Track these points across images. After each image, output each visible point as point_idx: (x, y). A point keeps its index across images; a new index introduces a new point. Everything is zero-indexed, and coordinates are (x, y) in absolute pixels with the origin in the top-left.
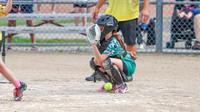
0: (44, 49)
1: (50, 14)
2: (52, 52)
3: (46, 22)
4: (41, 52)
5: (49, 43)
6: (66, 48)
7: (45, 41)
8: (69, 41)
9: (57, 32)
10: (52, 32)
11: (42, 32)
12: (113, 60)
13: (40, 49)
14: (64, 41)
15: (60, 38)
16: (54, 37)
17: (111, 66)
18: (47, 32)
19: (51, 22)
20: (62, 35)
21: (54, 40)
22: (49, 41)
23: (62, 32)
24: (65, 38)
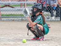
0: (5, 19)
1: (8, 2)
2: (9, 21)
3: (6, 6)
4: (4, 21)
5: (8, 16)
6: (16, 19)
7: (5, 15)
8: (17, 15)
9: (11, 11)
10: (9, 11)
11: (4, 11)
12: (38, 25)
13: (3, 19)
14: (15, 15)
15: (13, 13)
16: (10, 13)
17: (37, 28)
18: (6, 11)
19: (9, 6)
20: (14, 12)
21: (10, 15)
22: (8, 15)
23: (14, 11)
24: (15, 13)
